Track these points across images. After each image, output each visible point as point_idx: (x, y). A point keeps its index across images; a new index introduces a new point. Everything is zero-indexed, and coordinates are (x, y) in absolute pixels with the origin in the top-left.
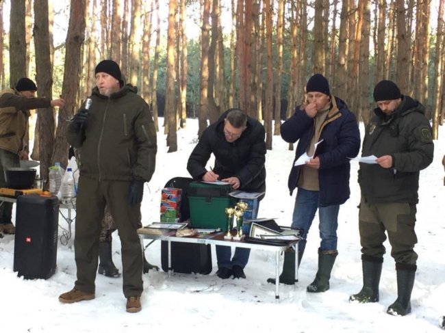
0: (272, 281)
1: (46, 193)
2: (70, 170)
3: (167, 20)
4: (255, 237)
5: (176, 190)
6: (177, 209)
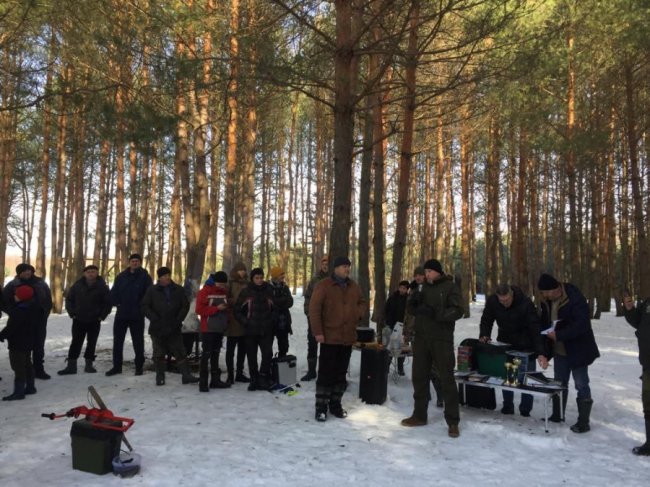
1: (380, 345)
5: (468, 348)
6: (469, 361)
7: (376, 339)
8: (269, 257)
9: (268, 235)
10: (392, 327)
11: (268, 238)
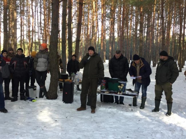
0: (130, 105)
2: (77, 75)
4: (126, 93)
5: (104, 81)
6: (105, 86)
7: (69, 78)
8: (24, 45)
9: (24, 36)
10: (75, 74)
11: (24, 37)
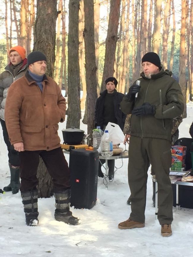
1: (91, 148)
3: (180, 22)
6: (182, 161)
7: (86, 141)
